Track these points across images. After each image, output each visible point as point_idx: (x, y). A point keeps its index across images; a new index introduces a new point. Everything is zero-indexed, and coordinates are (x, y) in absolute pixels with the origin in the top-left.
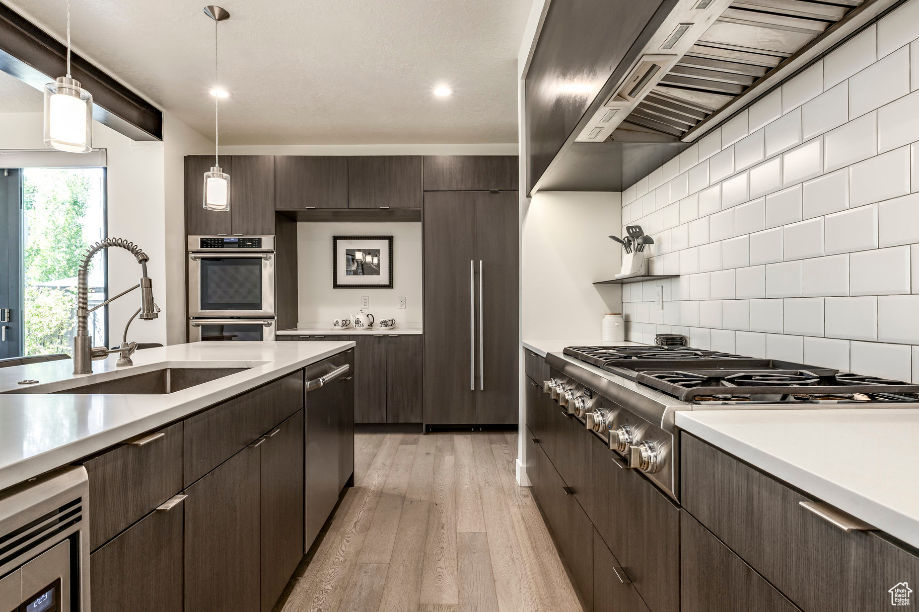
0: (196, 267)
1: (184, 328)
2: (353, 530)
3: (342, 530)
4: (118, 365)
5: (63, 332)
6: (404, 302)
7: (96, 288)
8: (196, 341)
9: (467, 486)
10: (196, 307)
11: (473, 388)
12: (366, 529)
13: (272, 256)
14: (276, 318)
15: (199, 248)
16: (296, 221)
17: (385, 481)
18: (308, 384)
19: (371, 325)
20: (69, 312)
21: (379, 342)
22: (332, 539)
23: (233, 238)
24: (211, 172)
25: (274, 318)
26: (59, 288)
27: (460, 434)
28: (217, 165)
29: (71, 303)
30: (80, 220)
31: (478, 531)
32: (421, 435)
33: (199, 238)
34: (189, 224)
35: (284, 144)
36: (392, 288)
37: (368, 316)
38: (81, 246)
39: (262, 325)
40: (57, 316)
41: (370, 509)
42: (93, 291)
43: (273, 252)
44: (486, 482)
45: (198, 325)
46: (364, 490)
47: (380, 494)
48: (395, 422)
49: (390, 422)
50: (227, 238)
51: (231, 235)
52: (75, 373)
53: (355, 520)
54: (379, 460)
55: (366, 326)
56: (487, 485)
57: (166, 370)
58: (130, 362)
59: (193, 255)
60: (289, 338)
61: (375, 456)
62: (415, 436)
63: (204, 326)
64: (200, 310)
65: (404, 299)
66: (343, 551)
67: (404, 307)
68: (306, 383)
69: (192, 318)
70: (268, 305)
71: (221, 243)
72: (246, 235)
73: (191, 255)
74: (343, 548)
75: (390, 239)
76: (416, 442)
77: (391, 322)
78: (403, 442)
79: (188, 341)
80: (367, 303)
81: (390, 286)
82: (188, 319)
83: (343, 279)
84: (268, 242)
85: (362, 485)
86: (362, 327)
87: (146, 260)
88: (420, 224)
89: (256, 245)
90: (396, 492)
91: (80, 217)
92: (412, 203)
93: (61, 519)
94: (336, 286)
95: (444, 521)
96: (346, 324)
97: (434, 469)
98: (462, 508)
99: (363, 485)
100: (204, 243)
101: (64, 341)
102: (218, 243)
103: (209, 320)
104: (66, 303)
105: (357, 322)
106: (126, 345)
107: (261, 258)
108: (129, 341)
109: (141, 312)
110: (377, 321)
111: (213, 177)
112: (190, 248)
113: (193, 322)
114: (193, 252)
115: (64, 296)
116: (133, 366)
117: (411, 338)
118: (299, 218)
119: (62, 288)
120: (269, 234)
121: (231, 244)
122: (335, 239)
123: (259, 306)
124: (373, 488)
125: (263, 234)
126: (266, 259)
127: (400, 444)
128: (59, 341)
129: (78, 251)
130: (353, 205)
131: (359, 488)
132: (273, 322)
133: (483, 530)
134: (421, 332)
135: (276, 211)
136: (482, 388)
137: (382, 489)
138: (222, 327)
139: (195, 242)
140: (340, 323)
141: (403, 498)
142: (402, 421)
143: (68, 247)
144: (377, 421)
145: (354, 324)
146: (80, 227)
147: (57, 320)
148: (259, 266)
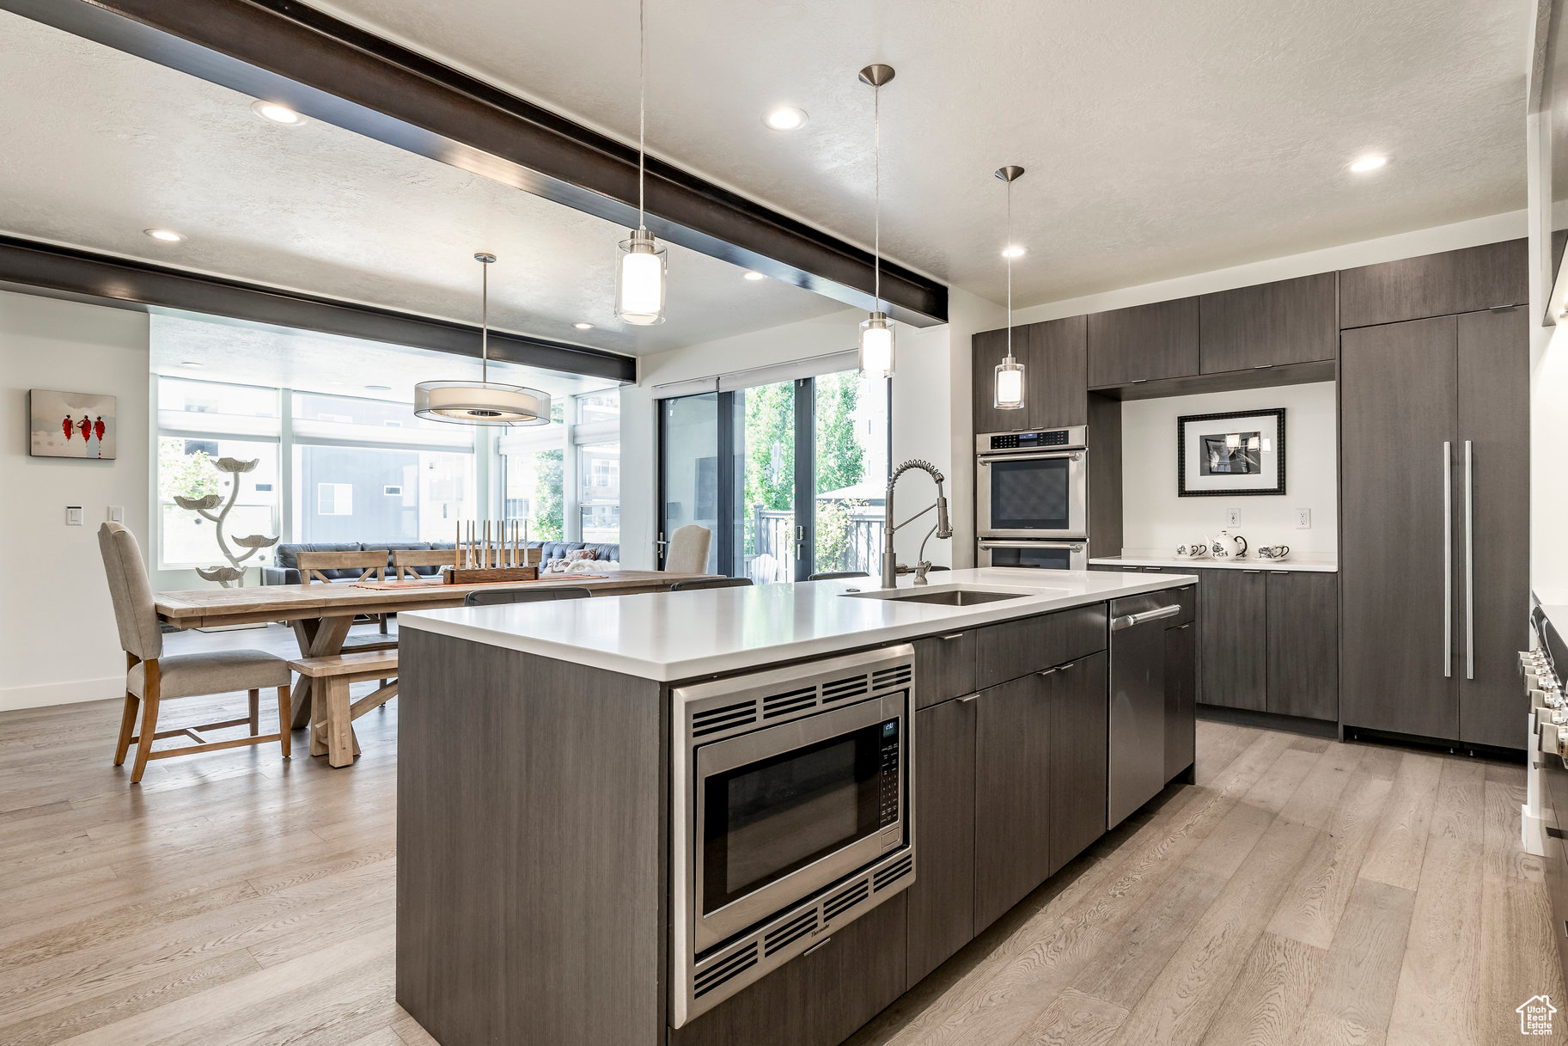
0: (985, 473)
1: (971, 552)
2: (1183, 832)
3: (1167, 828)
4: (915, 583)
5: (838, 554)
6: (1306, 517)
7: (870, 500)
8: (986, 566)
9: (1402, 827)
10: (985, 526)
11: (1447, 673)
12: (1202, 835)
13: (1083, 454)
14: (1088, 540)
15: (989, 450)
16: (1120, 400)
17: (1248, 790)
18: (1113, 621)
19: (1243, 553)
20: (843, 530)
21: (1253, 581)
22: (1151, 834)
23: (1031, 434)
24: (1003, 364)
25: (1085, 540)
26: (833, 501)
27: (1419, 754)
28: (1010, 355)
29: (845, 520)
30: (851, 415)
31: (1401, 886)
32: (1333, 743)
33: (989, 436)
34: (977, 419)
35: (1101, 292)
36: (1285, 494)
37: (1235, 539)
38: (852, 448)
39: (1068, 550)
40: (832, 534)
41: (1214, 816)
42: (867, 504)
43: (1084, 449)
44: (1448, 830)
45: (987, 548)
46: (1211, 793)
47: (1235, 803)
48: (1283, 712)
49: (1274, 712)
50: (1024, 434)
51: (1029, 429)
52: (883, 587)
53: (1188, 822)
54: (1245, 762)
55: (1232, 554)
56: (1448, 835)
57: (957, 592)
58: (925, 581)
59: (983, 459)
60: (1106, 568)
61: (1238, 755)
62: (1324, 742)
63: (995, 550)
64: (989, 529)
65: (1307, 511)
66: (1164, 849)
67: (1308, 526)
68: (1111, 620)
69: (980, 539)
70: (1078, 523)
71: (1016, 441)
72: (1049, 428)
73: (980, 459)
74: (1165, 846)
75: (1281, 414)
76: (1321, 750)
77: (1279, 550)
78: (1294, 746)
79: (976, 566)
80: (1237, 518)
81: (1281, 490)
82: (976, 539)
83: (1195, 481)
84: (1077, 436)
85: (1208, 786)
86: (1225, 557)
87: (942, 480)
88: (1333, 384)
89: (1060, 441)
90: (1262, 806)
91: (851, 411)
92: (1318, 352)
93: (898, 675)
94: (1183, 493)
95: (1338, 858)
96: (1197, 551)
97: (1344, 791)
98: (1379, 851)
99: (1210, 786)
100: (996, 442)
101: (838, 565)
102: (1012, 441)
103: (1000, 542)
104: (841, 519)
105: (1217, 549)
106: (922, 563)
107: (1067, 458)
108: (924, 560)
109: (937, 530)
110: (1253, 549)
111: (1006, 369)
112: (979, 450)
113: (981, 544)
114: (982, 455)
115: (838, 510)
116: (928, 585)
117: (1313, 577)
118: (1123, 397)
119: (837, 501)
120: (1079, 424)
121: (1028, 441)
122: (1182, 420)
123: (1064, 524)
124: (1224, 793)
125: (1070, 425)
126: (1074, 459)
127: (1289, 748)
128: (834, 564)
129: (849, 453)
130: (1208, 368)
131: (1203, 789)
132: (1084, 546)
133: (1412, 888)
134: (1334, 568)
135: (1088, 392)
136: (1470, 675)
137: (1240, 798)
138: (1018, 551)
139: (984, 441)
140: (1189, 550)
141: (1274, 816)
142: (1295, 712)
143: (839, 450)
144: (1249, 707)
145: (1212, 552)
146: (850, 423)
147: (832, 539)
148: (1065, 470)
